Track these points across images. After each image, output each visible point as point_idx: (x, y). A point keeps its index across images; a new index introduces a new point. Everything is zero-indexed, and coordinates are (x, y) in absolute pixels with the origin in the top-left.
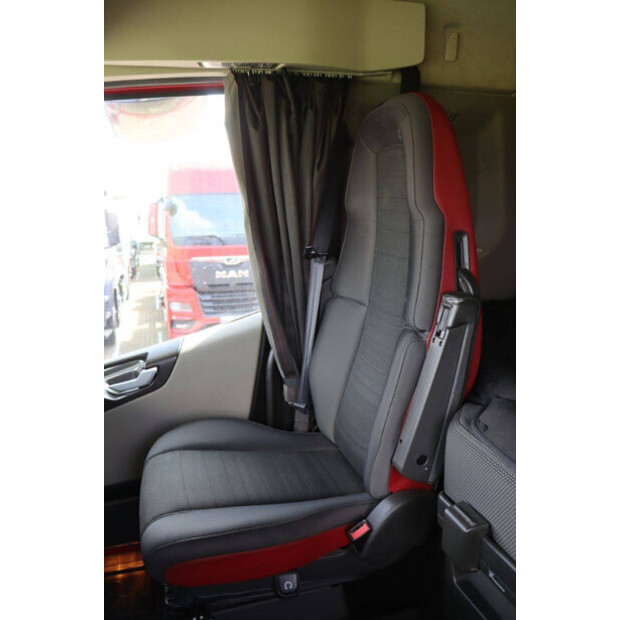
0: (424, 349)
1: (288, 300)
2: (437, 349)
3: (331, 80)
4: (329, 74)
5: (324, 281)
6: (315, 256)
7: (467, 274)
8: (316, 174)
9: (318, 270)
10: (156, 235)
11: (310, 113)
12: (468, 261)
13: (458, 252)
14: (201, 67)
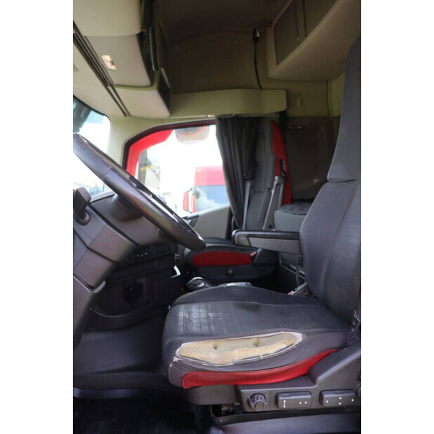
0: (271, 193)
1: (238, 195)
3: (252, 118)
4: (251, 116)
5: (251, 188)
6: (247, 179)
7: (284, 171)
9: (248, 185)
10: (188, 210)
12: (284, 168)
13: (282, 165)
14: (207, 117)
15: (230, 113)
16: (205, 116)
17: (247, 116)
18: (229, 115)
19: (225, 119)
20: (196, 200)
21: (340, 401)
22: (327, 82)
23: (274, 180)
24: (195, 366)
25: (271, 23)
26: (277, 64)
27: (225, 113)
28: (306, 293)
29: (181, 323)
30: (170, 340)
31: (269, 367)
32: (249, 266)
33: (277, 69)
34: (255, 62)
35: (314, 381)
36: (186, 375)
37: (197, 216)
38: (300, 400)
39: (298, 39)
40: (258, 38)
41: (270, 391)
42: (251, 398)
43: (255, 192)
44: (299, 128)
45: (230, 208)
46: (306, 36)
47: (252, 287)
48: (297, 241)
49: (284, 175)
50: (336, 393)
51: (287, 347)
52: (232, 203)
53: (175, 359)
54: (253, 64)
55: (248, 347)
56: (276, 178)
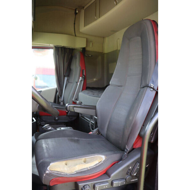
0: (77, 84)
1: (61, 83)
2: (79, 84)
3: (70, 49)
4: (70, 48)
5: (67, 80)
6: (66, 76)
7: (84, 75)
8: (67, 63)
9: (66, 79)
11: (66, 54)
12: (84, 74)
13: (83, 72)
14: (50, 45)
15: (61, 45)
16: (49, 45)
17: (68, 47)
18: (60, 46)
19: (58, 47)
20: (35, 80)
21: (120, 184)
22: (104, 37)
23: (79, 78)
24: (58, 175)
25: (84, 7)
26: (84, 26)
27: (58, 45)
28: (97, 133)
29: (45, 151)
30: (42, 161)
31: (92, 173)
32: (65, 116)
33: (84, 29)
34: (74, 24)
35: (109, 176)
36: (53, 179)
37: (41, 91)
38: (104, 186)
39: (96, 17)
40: (77, 13)
41: (92, 183)
42: (83, 187)
43: (68, 82)
44: (90, 56)
45: (56, 89)
46: (99, 18)
47: (73, 130)
48: (95, 110)
49: (84, 77)
50: (118, 181)
51: (99, 163)
52: (58, 86)
53: (47, 172)
54: (73, 25)
55: (82, 164)
56: (81, 78)
